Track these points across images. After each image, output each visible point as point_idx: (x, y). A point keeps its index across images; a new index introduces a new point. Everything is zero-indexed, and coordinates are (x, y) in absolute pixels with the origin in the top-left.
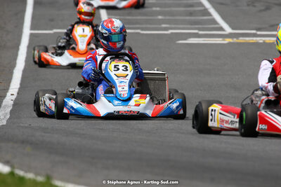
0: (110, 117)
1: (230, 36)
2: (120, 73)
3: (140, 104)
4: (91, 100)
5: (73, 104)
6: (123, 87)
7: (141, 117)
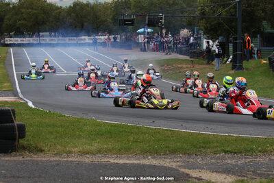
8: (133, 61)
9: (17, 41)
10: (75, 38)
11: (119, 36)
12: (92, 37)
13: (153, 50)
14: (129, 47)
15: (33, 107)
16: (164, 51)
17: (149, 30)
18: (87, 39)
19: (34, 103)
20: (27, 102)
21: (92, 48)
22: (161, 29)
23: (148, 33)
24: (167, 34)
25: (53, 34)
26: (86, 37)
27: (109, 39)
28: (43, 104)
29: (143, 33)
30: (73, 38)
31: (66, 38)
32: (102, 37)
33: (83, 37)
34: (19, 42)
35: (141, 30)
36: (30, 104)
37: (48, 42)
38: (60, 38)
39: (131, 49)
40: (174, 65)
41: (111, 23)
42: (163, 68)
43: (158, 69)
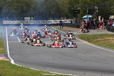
0: (70, 47)
2: (70, 43)
3: (73, 46)
4: (68, 45)
5: (66, 46)
6: (71, 44)
7: (73, 47)
8: (80, 35)
9: (10, 22)
10: (46, 21)
11: (72, 20)
12: (56, 21)
14: (78, 27)
17: (90, 16)
18: (53, 22)
23: (90, 18)
24: (101, 19)
25: (32, 18)
29: (87, 18)
30: (44, 21)
31: (40, 21)
33: (50, 21)
34: (12, 23)
35: (86, 16)
37: (29, 23)
38: (36, 21)
39: (79, 28)
40: (105, 38)
41: (67, 12)
42: (98, 39)
43: (95, 40)
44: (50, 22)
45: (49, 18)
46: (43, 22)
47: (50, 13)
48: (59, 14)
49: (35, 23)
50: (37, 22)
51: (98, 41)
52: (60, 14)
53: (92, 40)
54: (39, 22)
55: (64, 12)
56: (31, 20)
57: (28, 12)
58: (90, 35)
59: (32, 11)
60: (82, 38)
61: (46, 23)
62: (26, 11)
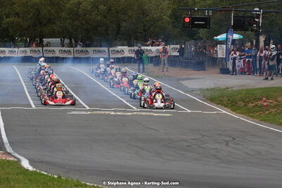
1: (89, 110)
8: (207, 90)
10: (106, 49)
12: (136, 48)
13: (243, 72)
14: (200, 66)
15: (31, 168)
16: (261, 74)
17: (236, 36)
18: (127, 51)
19: (31, 163)
20: (19, 161)
21: (136, 66)
22: (258, 35)
23: (234, 41)
24: (266, 43)
25: (67, 41)
26: (126, 48)
27: (165, 51)
28: (47, 163)
30: (101, 49)
31: (89, 49)
32: (153, 49)
33: (120, 48)
34: (7, 55)
35: (222, 37)
36: (25, 164)
37: (57, 54)
38: (79, 48)
39: (204, 70)
40: (279, 99)
41: (168, 23)
42: (259, 103)
43: (251, 105)
44: (117, 51)
45: (116, 39)
46: (99, 51)
47: (119, 27)
48: (145, 31)
49: (76, 55)
50: (82, 51)
51: (262, 106)
52: (146, 28)
53: (241, 104)
54: (87, 51)
55: (160, 23)
56: (63, 46)
57: (55, 23)
58: (236, 91)
59: (67, 19)
60: (212, 100)
61: (106, 56)
62: (49, 21)
